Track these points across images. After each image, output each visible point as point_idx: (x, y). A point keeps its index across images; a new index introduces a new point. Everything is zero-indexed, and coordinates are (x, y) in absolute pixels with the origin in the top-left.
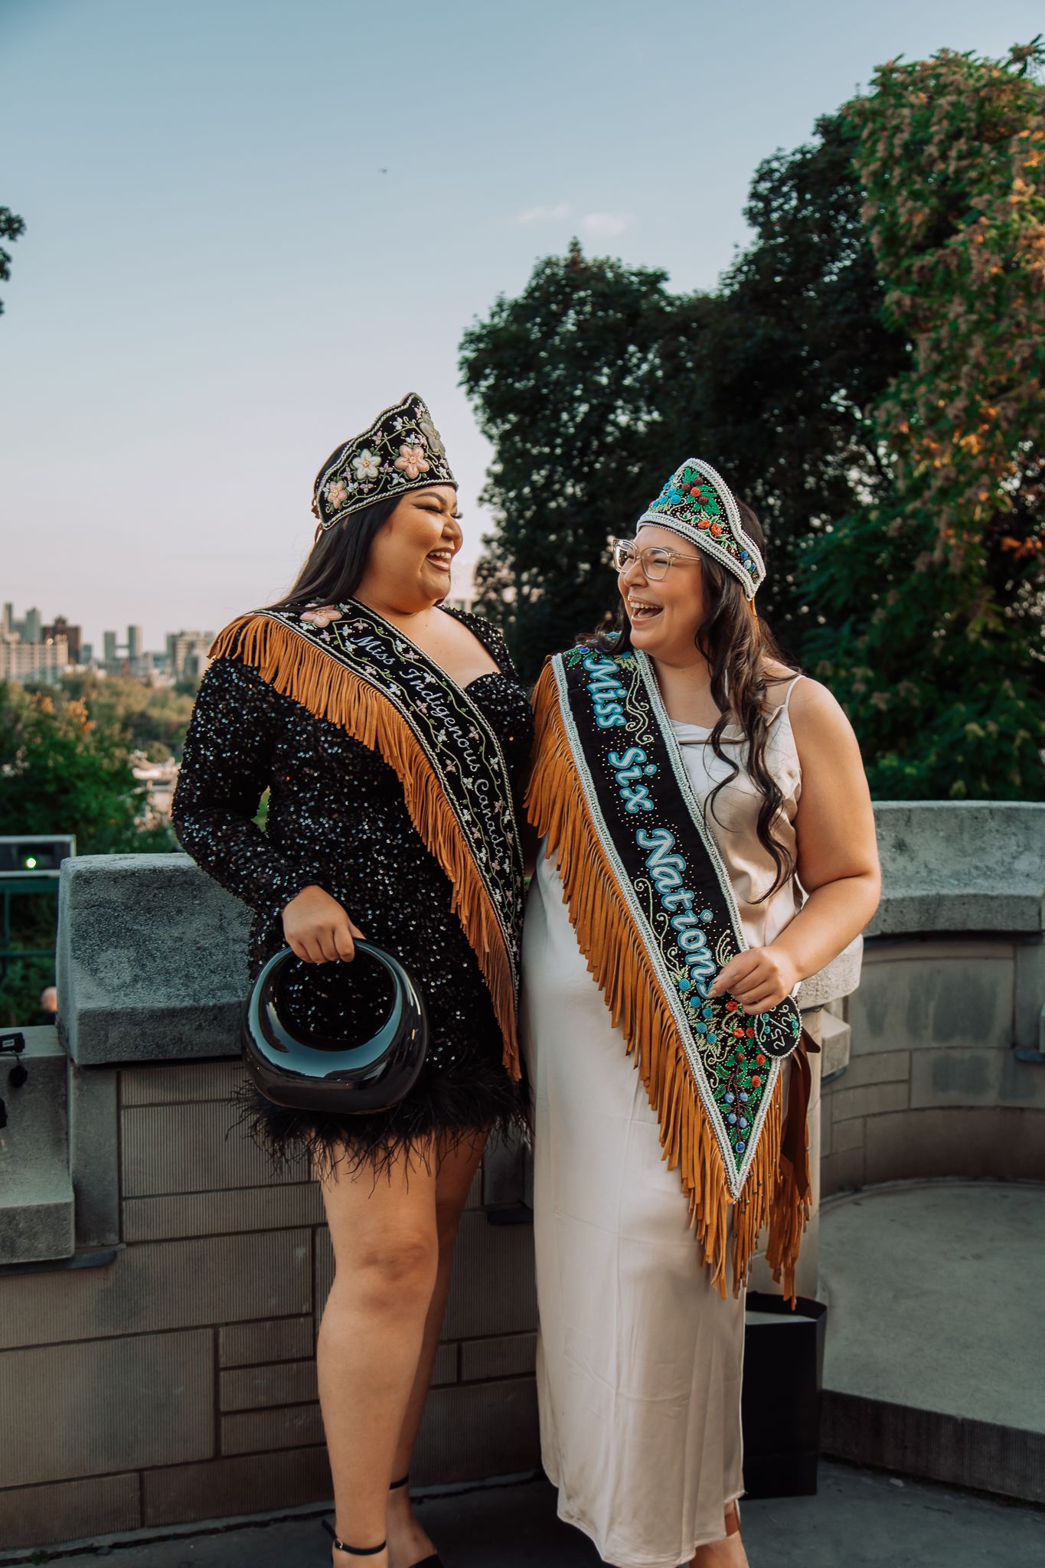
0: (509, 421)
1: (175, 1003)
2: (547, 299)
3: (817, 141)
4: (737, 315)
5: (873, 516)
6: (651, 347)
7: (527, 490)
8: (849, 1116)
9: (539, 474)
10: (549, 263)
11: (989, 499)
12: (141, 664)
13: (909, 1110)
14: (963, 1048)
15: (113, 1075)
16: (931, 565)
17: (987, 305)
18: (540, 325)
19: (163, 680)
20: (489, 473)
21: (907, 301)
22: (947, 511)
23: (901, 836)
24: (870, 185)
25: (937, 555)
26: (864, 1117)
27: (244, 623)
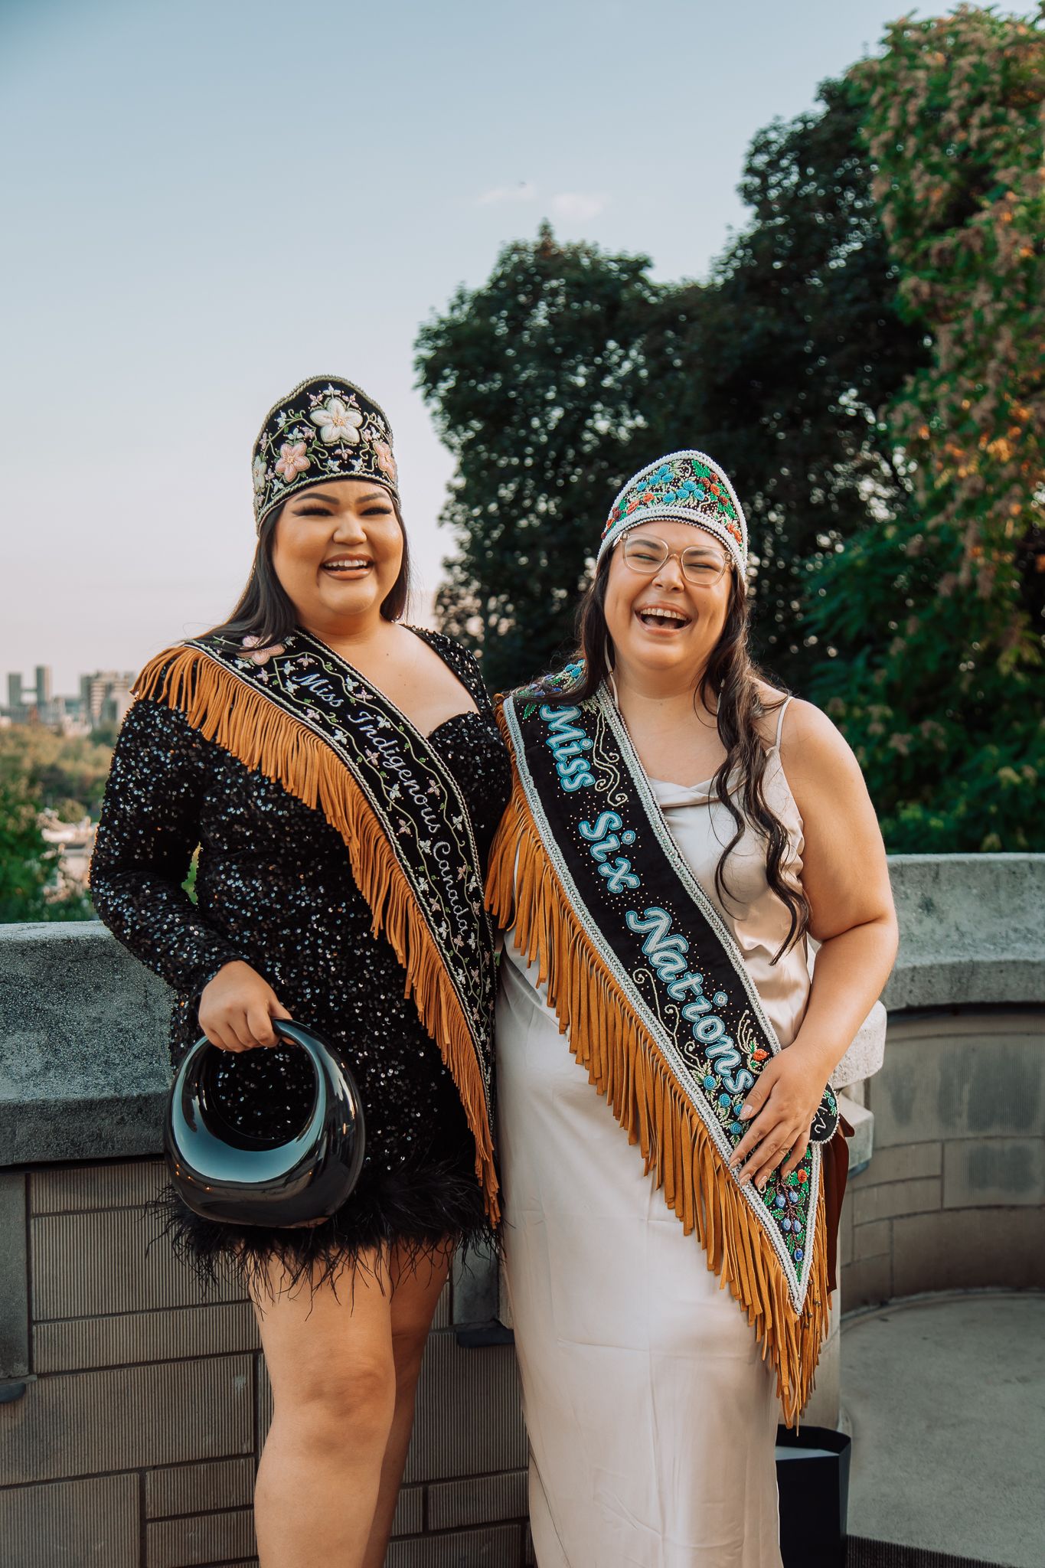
0: (472, 429)
1: (93, 1094)
2: (514, 289)
3: (820, 109)
4: (732, 306)
5: (890, 533)
6: (634, 343)
7: (493, 507)
8: (873, 1218)
9: (506, 488)
10: (516, 249)
11: (1022, 512)
12: (51, 709)
13: (942, 1210)
14: (1003, 1138)
15: (22, 1178)
16: (956, 588)
17: (1016, 293)
18: (507, 319)
19: (77, 729)
20: (450, 488)
21: (925, 289)
22: (974, 527)
23: (928, 895)
24: (881, 157)
25: (963, 576)
26: (890, 1219)
27: (169, 659)
